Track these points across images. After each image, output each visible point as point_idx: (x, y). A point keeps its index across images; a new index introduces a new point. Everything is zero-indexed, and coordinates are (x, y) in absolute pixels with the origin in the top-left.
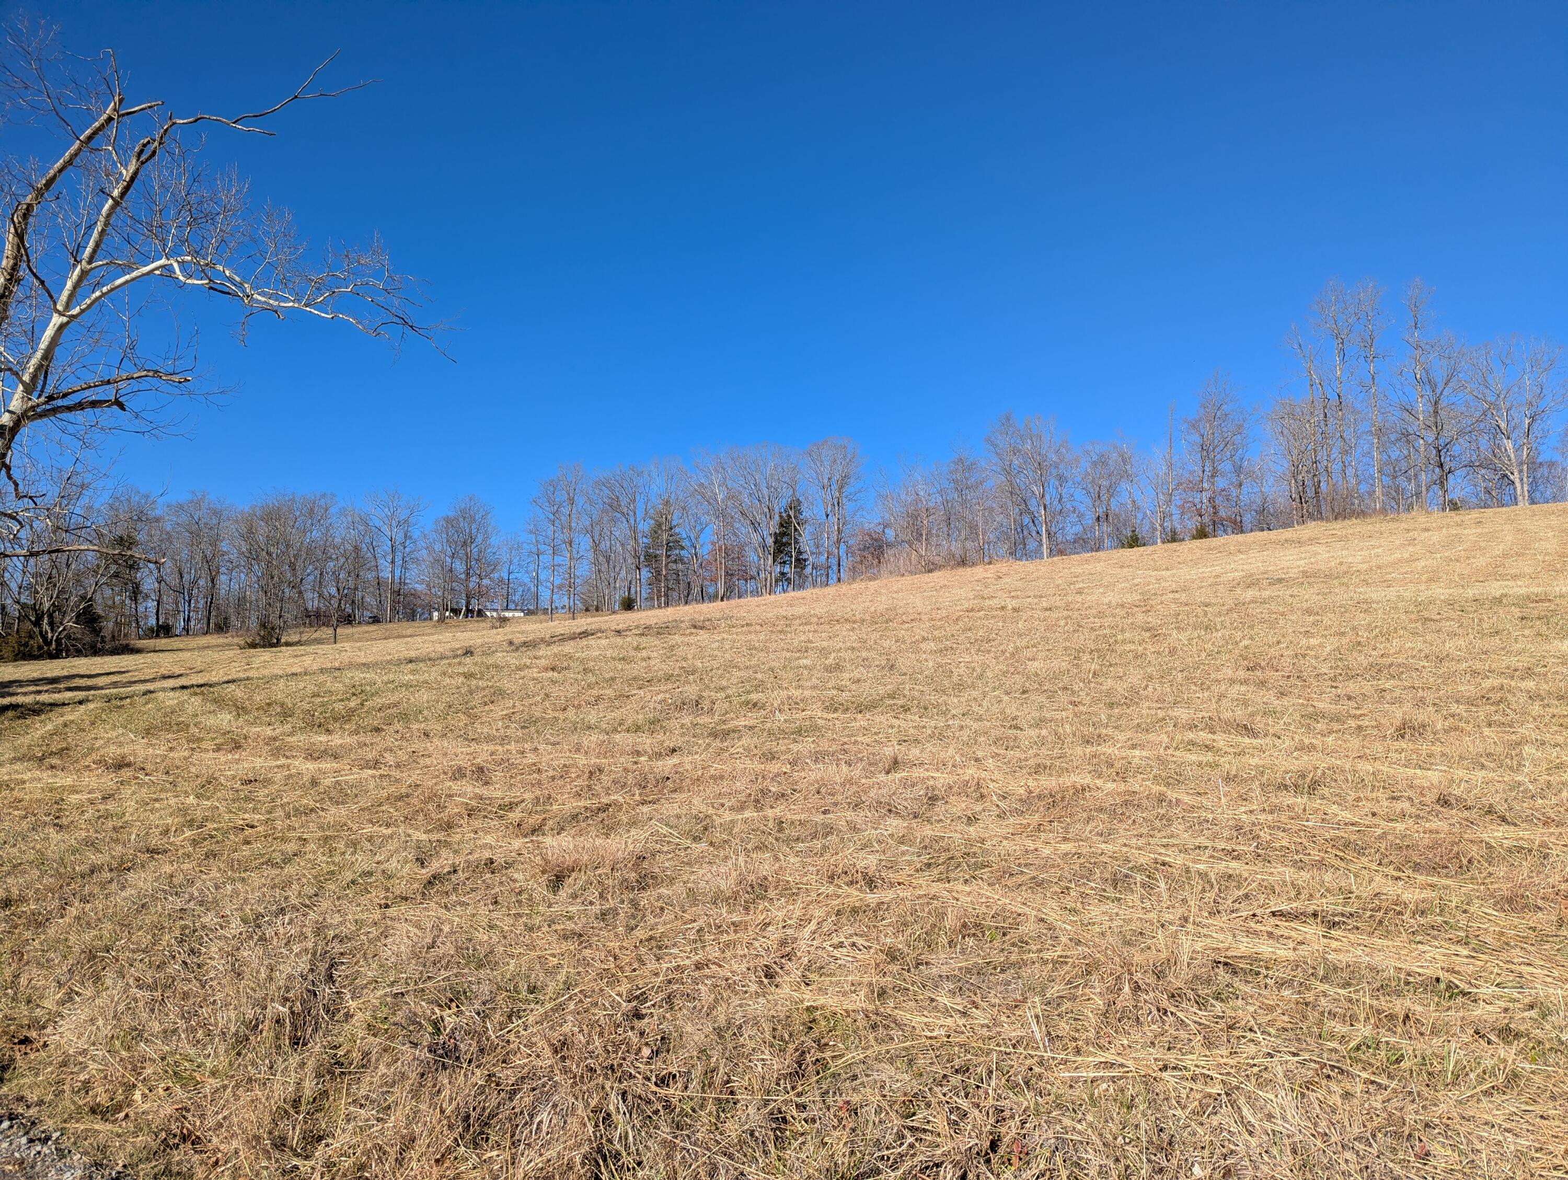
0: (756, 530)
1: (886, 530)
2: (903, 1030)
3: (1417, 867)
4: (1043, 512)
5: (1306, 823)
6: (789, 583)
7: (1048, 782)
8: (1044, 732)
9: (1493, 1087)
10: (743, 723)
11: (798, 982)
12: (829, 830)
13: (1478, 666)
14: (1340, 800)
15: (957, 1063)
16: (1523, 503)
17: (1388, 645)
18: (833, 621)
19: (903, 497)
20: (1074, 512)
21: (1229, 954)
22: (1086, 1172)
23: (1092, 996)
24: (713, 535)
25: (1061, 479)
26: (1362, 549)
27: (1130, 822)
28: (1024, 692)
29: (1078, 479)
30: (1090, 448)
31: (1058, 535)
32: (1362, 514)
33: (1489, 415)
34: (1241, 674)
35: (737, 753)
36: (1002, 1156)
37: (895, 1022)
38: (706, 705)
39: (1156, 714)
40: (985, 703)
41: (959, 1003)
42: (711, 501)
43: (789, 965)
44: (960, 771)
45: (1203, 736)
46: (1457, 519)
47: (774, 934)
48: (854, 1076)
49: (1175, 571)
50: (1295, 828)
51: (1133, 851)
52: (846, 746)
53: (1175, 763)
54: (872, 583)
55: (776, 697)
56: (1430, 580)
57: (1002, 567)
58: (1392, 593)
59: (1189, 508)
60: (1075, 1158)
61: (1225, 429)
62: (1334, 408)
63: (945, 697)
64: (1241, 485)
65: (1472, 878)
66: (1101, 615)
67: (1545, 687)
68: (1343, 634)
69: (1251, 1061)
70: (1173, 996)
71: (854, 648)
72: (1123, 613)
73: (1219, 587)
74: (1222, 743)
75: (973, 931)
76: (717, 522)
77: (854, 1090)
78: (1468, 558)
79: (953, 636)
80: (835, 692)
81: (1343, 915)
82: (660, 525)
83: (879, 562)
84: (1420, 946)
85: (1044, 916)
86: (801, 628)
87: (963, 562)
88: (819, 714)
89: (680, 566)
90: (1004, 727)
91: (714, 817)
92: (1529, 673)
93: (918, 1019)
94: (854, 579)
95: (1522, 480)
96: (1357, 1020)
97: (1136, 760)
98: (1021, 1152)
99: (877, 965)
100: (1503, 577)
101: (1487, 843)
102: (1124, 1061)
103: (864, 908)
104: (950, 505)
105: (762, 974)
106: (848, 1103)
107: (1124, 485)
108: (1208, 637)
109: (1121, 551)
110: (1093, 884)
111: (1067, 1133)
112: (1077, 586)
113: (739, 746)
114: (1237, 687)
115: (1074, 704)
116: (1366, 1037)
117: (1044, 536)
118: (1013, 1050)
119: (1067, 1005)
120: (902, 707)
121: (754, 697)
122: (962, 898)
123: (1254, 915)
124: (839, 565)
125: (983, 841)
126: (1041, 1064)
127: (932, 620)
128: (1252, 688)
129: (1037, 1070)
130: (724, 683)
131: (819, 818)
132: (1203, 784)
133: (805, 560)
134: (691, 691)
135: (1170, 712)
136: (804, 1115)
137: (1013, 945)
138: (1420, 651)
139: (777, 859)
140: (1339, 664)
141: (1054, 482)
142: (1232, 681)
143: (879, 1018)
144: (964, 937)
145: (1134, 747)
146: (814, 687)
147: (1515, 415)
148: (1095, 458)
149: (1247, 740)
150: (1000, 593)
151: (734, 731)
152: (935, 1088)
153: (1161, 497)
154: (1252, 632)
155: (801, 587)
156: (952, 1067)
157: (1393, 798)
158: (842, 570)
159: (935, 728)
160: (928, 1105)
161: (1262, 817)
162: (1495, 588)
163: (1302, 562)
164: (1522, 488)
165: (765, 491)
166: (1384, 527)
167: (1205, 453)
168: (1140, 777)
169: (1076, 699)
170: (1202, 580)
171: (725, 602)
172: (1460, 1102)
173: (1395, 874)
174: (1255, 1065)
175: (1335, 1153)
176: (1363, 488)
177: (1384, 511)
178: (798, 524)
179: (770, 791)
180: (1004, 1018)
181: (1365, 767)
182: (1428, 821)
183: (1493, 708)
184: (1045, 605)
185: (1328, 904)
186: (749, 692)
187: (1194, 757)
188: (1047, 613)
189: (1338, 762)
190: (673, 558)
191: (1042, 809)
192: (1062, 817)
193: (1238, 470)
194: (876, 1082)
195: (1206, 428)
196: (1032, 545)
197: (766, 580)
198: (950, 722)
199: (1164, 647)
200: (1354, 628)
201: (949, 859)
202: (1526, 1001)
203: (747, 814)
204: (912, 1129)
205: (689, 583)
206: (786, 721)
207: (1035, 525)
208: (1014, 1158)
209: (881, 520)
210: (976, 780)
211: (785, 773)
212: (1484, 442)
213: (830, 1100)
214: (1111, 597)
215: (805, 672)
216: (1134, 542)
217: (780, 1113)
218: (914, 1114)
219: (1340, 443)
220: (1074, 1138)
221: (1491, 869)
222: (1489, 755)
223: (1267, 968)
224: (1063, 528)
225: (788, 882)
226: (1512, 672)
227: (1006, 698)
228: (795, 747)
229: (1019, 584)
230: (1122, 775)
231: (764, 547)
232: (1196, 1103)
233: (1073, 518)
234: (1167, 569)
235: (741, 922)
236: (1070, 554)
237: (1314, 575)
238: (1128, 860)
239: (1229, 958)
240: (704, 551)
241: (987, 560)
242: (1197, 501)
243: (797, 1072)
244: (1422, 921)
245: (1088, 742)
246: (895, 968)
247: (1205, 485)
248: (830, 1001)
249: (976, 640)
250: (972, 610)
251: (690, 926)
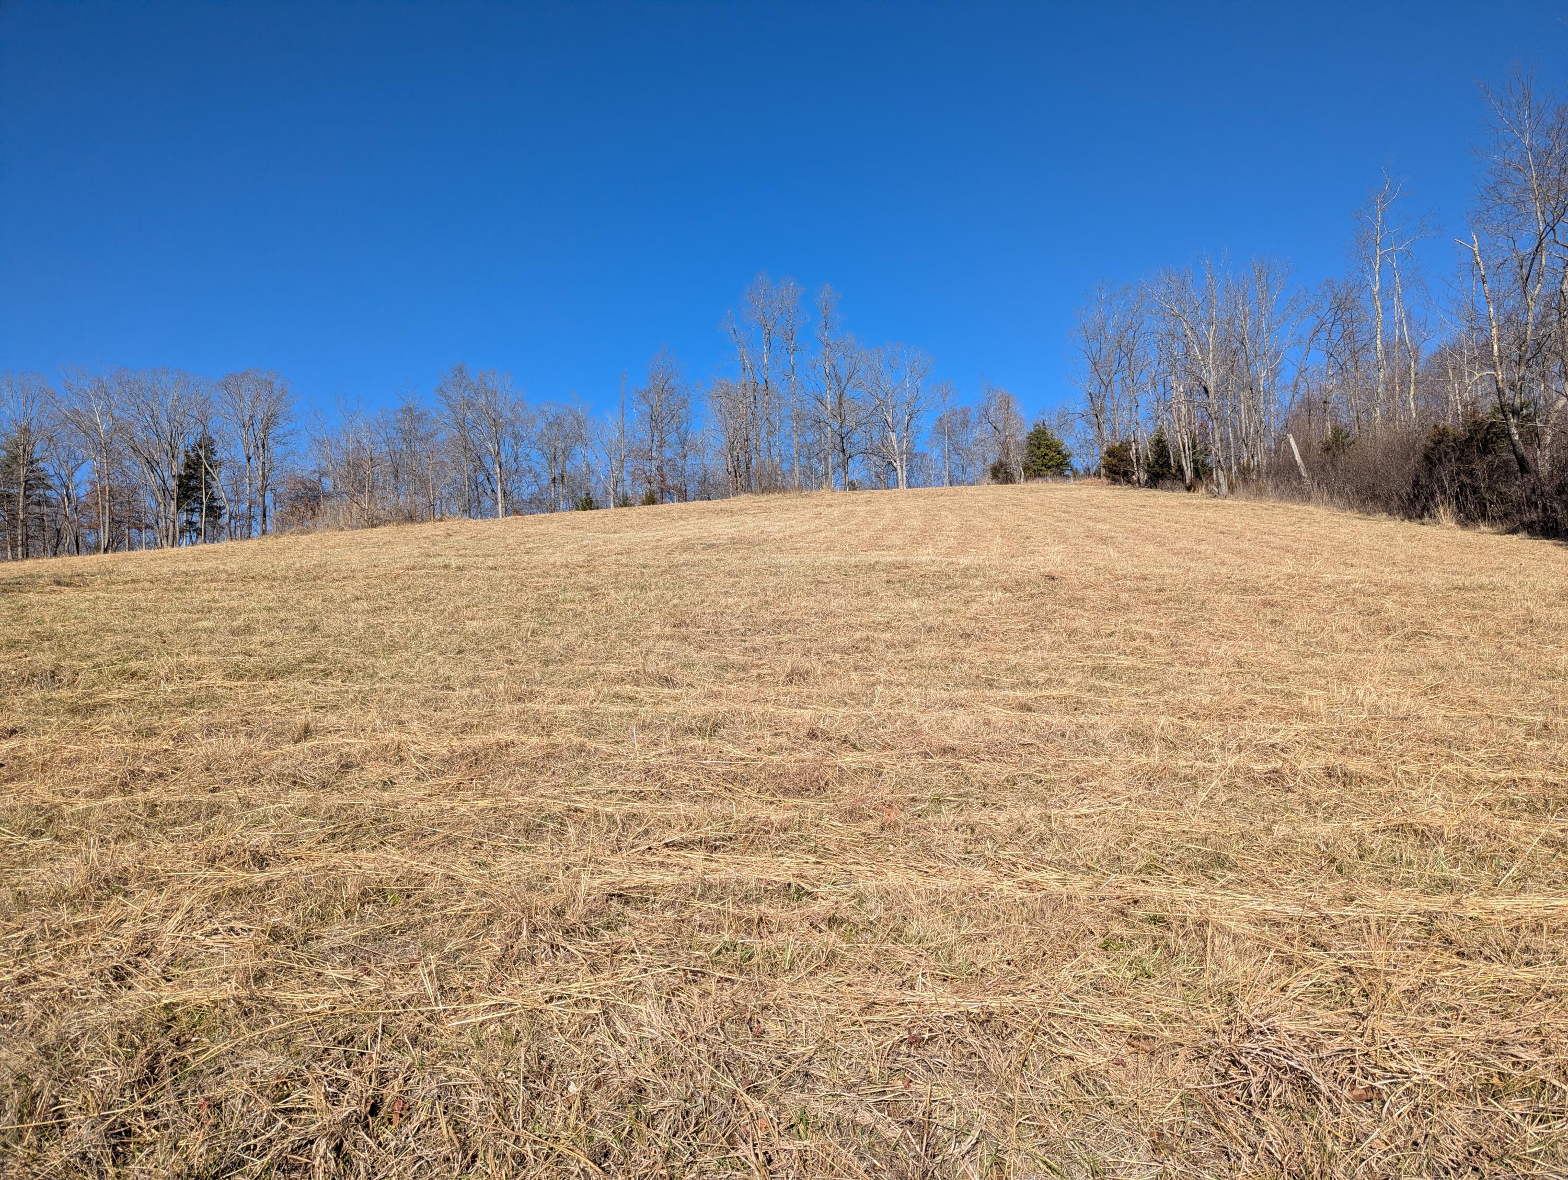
0: (153, 470)
1: (323, 479)
2: (281, 1011)
3: (786, 792)
4: (498, 470)
5: (704, 762)
6: (199, 534)
7: (474, 741)
8: (476, 691)
9: (817, 967)
10: (116, 696)
11: (157, 980)
12: (214, 809)
13: (852, 621)
14: (734, 740)
15: (340, 1034)
16: (902, 486)
17: (788, 604)
18: (247, 577)
19: (343, 443)
20: (530, 471)
21: (624, 886)
22: (466, 1113)
23: (491, 944)
24: (93, 473)
25: (517, 438)
26: (779, 521)
27: (550, 773)
28: (460, 652)
29: (534, 439)
30: (546, 408)
31: (514, 494)
32: (783, 489)
33: (880, 410)
34: (668, 630)
35: (103, 731)
36: (383, 1118)
37: (272, 1004)
38: (66, 676)
39: (588, 670)
40: (417, 664)
41: (349, 973)
42: (90, 432)
43: (146, 963)
44: (380, 736)
45: (628, 689)
46: (854, 497)
47: (129, 930)
48: (219, 1069)
49: (622, 534)
50: (695, 767)
51: (549, 801)
52: (250, 716)
53: (598, 714)
54: (304, 537)
55: (163, 664)
56: (828, 549)
57: (453, 524)
58: (796, 560)
59: (640, 475)
60: (457, 1103)
61: (672, 402)
62: (762, 392)
63: (372, 660)
64: (685, 456)
65: (827, 797)
66: (546, 574)
67: (898, 637)
68: (755, 594)
69: (628, 979)
70: (568, 932)
71: (270, 608)
72: (565, 572)
73: (660, 551)
74: (643, 694)
75: (375, 897)
76: (98, 458)
77: (218, 1084)
78: (857, 531)
79: (389, 595)
80: (240, 657)
81: (723, 840)
82: (15, 458)
83: (314, 514)
84: (780, 859)
85: (451, 873)
86: (205, 585)
87: (411, 518)
88: (219, 683)
89: (45, 510)
90: (435, 688)
91: (64, 806)
92: (888, 626)
93: (300, 996)
94: (282, 532)
95: (902, 467)
96: (723, 929)
97: (563, 714)
98: (402, 1109)
99: (257, 947)
100: (880, 548)
101: (840, 767)
102: (512, 1000)
103: (249, 889)
104: (398, 456)
105: (110, 977)
106: (207, 1099)
107: (579, 449)
108: (642, 596)
109: (575, 513)
110: (506, 837)
111: (451, 1080)
112: (528, 546)
113: (106, 721)
114: (663, 642)
115: (511, 663)
116: (726, 942)
117: (499, 494)
118: (402, 1010)
119: (465, 957)
120: (322, 671)
121: (133, 665)
122: (365, 865)
123: (650, 848)
124: (265, 516)
125: (396, 805)
126: (429, 1019)
127: (368, 578)
128: (676, 643)
129: (427, 1025)
130: (93, 649)
131: (206, 797)
132: (622, 733)
133: (220, 508)
134: (45, 660)
135: (601, 668)
136: (155, 1123)
137: (416, 905)
138: (812, 608)
139: (144, 847)
140: (750, 620)
141: (509, 440)
142: (660, 637)
143: (254, 1003)
144: (363, 905)
145: (563, 701)
146: (215, 653)
147: (898, 412)
148: (551, 419)
149: (666, 691)
150: (447, 552)
151: (102, 706)
152: (314, 1065)
153: (614, 463)
154: (681, 593)
155: (215, 539)
156: (335, 1039)
157: (776, 735)
158: (268, 522)
159: (360, 692)
160: (305, 1084)
161: (669, 759)
162: (873, 557)
163: (732, 530)
164: (902, 474)
165: (166, 425)
166: (799, 501)
167: (654, 424)
168: (564, 729)
169: (512, 658)
170: (646, 543)
171: (110, 554)
172: (792, 984)
173: (770, 799)
174: (631, 982)
175: (689, 1047)
176: (786, 466)
177: (800, 488)
178: (211, 466)
179: (143, 772)
180: (397, 980)
181: (757, 709)
182: (800, 752)
183: (860, 656)
184: (490, 564)
185: (710, 831)
186: (126, 660)
187: (614, 709)
188: (492, 573)
189: (737, 706)
190: (35, 499)
191: (463, 768)
192: (483, 774)
193: (683, 442)
194: (245, 1071)
195: (656, 401)
196: (487, 503)
197: (167, 529)
198: (377, 686)
199: (601, 606)
200: (764, 590)
201: (356, 827)
202: (852, 894)
203: (110, 800)
204: (285, 1111)
205: (58, 531)
206: (174, 691)
207: (490, 483)
208: (394, 1116)
209: (316, 468)
210: (396, 744)
211: (166, 750)
212: (876, 433)
213: (188, 1100)
214: (558, 558)
215: (204, 636)
216: (589, 504)
217: (124, 1126)
218: (288, 1095)
219: (767, 425)
220: (457, 1083)
221: (841, 789)
222: (851, 694)
223: (655, 894)
224: (519, 487)
225: (155, 871)
226: (875, 626)
227: (440, 659)
228: (182, 721)
229: (470, 543)
230: (547, 730)
231: (165, 490)
232: (577, 1026)
233: (529, 478)
234: (615, 532)
235: (86, 923)
236: (527, 513)
237: (740, 542)
238: (541, 810)
239: (623, 890)
240: (81, 492)
241: (438, 516)
242: (647, 468)
243: (148, 1078)
244: (784, 837)
245: (519, 699)
246: (279, 948)
247: (654, 454)
248: (196, 995)
249: (415, 599)
250: (414, 568)
251: (15, 935)
